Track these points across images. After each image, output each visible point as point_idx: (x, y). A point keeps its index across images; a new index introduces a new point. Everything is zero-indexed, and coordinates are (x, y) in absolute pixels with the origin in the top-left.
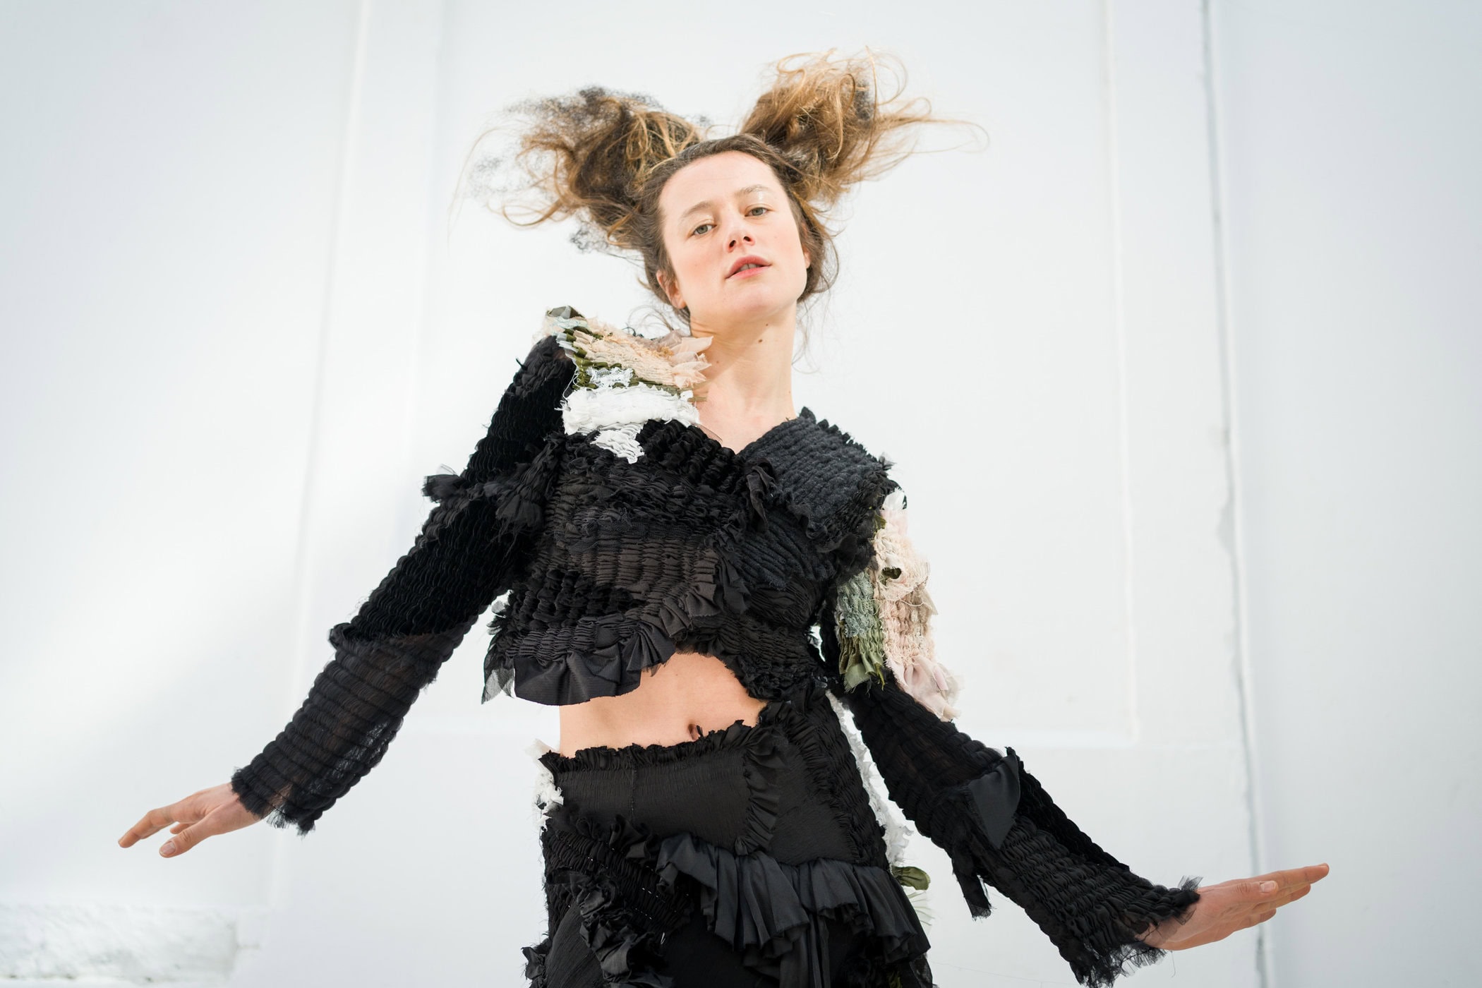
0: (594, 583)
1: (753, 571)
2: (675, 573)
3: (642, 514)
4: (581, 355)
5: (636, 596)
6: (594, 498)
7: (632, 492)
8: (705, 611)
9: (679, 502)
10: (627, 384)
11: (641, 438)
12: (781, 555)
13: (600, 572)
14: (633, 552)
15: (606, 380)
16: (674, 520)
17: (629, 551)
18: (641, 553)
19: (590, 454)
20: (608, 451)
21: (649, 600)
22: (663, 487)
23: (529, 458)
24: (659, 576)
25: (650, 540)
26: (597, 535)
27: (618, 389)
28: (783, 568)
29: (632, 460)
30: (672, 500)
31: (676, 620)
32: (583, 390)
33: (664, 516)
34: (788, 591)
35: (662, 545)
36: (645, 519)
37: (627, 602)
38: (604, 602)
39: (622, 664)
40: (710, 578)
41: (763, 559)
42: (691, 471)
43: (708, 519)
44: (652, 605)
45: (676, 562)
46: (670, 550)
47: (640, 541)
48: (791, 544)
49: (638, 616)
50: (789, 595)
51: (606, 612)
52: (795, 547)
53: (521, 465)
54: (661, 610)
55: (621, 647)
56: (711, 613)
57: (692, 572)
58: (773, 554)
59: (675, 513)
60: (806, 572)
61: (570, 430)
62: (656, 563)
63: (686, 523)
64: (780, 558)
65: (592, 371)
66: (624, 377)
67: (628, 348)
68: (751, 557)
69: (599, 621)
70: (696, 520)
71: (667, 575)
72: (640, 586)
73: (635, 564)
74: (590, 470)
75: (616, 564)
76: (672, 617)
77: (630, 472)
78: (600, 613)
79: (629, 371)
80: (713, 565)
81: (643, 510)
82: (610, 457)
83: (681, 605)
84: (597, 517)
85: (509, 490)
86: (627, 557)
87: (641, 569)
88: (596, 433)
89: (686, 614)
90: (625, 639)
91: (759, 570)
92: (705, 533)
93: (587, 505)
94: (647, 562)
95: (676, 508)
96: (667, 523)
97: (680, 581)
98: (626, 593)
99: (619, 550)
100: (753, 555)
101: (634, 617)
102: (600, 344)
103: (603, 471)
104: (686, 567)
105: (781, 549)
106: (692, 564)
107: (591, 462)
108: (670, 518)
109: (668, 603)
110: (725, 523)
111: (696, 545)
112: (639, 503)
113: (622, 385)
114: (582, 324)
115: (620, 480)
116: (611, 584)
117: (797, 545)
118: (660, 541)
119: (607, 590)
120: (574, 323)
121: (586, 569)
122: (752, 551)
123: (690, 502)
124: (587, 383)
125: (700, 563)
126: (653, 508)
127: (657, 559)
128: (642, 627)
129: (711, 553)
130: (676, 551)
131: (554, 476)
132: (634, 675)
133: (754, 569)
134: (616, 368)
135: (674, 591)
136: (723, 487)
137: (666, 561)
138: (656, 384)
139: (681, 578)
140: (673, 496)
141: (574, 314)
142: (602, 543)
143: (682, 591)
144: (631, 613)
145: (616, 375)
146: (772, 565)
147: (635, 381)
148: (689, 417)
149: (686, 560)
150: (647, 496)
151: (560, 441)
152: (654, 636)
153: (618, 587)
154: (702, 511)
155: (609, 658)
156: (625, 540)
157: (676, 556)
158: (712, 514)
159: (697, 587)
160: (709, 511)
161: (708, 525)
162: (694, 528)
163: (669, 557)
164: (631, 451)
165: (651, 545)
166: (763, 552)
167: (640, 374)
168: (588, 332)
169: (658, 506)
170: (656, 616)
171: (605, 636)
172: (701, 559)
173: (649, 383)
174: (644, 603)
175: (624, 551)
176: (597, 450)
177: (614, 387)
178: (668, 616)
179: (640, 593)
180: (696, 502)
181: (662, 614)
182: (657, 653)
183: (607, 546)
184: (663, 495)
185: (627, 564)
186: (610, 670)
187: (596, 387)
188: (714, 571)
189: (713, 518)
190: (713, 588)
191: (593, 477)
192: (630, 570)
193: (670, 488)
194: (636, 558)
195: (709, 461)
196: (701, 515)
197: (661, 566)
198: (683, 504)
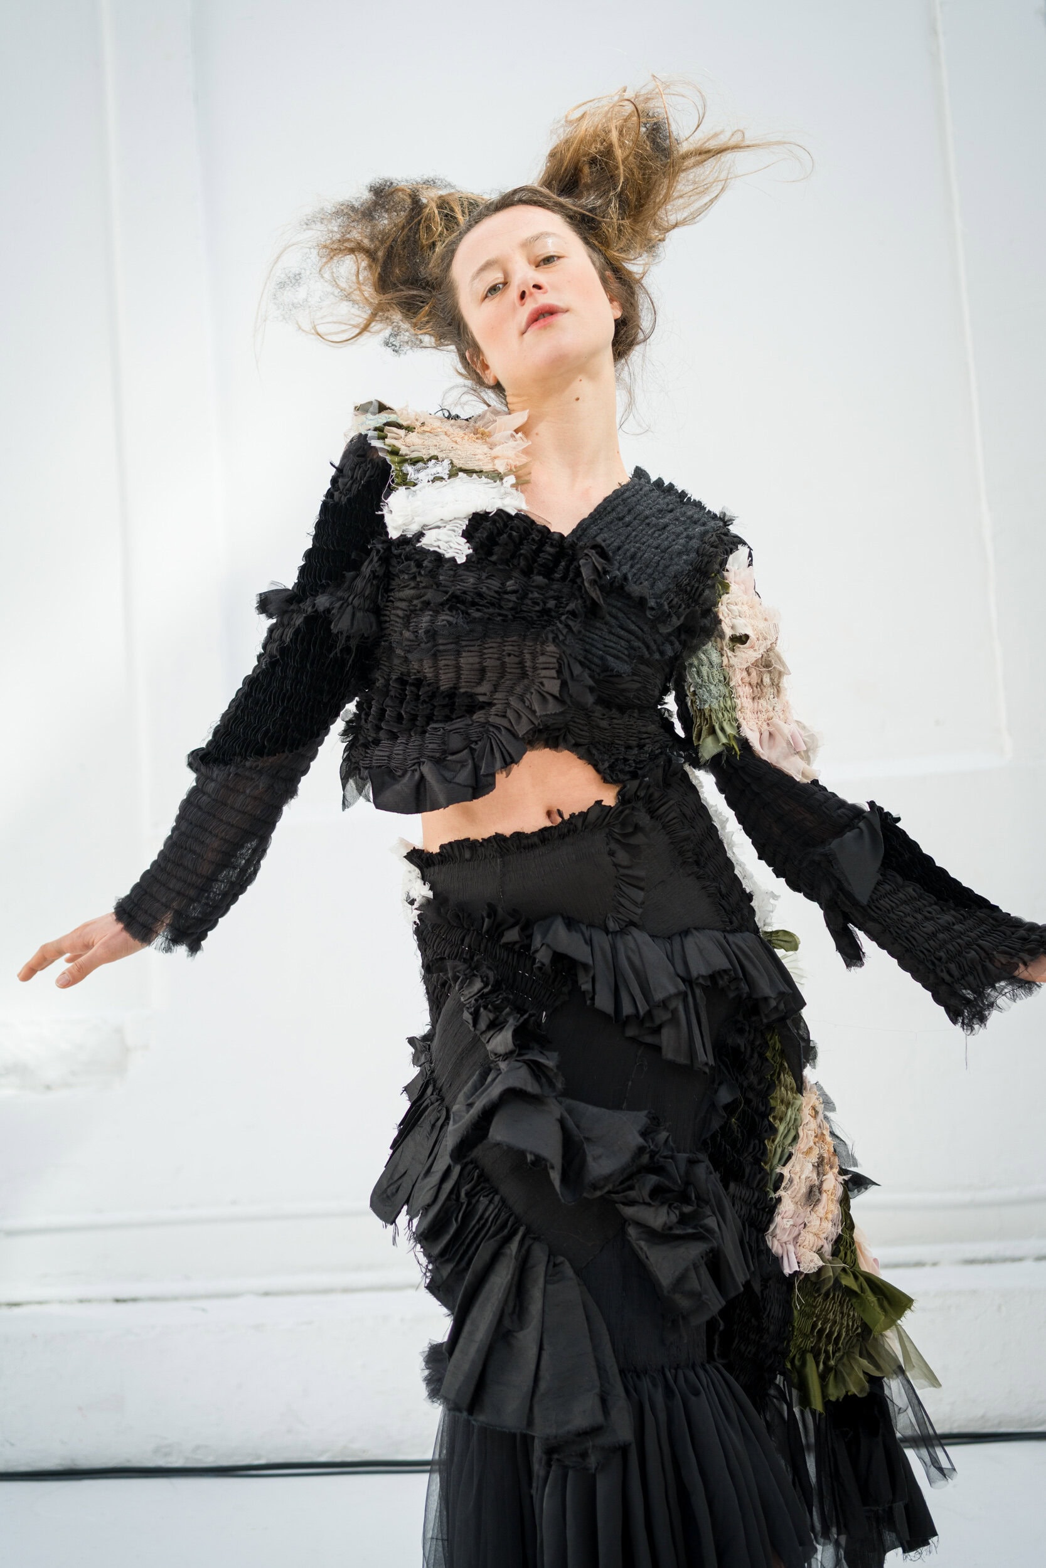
0: (438, 688)
1: (596, 660)
2: (518, 671)
3: (478, 615)
4: (394, 450)
5: (481, 699)
6: (427, 604)
7: (465, 593)
8: (553, 707)
9: (513, 598)
10: (446, 477)
11: (467, 535)
12: (623, 639)
13: (443, 677)
14: (472, 654)
15: (423, 476)
16: (510, 617)
17: (469, 654)
18: (481, 655)
19: (417, 557)
20: (435, 552)
21: (495, 701)
22: (495, 584)
23: (356, 567)
24: (502, 674)
25: (489, 640)
26: (435, 640)
27: (438, 483)
28: (626, 652)
29: (461, 560)
30: (506, 596)
31: (525, 719)
32: (402, 490)
33: (500, 615)
34: (634, 674)
35: (502, 643)
36: (481, 619)
37: (472, 706)
38: (452, 707)
39: (476, 768)
40: (553, 673)
41: (605, 646)
42: (523, 563)
43: (545, 612)
44: (497, 706)
45: (517, 660)
46: (510, 648)
47: (479, 643)
48: (633, 627)
49: (486, 718)
50: (635, 678)
51: (454, 716)
52: (637, 629)
53: (350, 574)
54: (508, 711)
55: (472, 751)
56: (558, 709)
57: (535, 668)
58: (615, 639)
59: (512, 609)
60: (651, 653)
61: (394, 534)
62: (498, 663)
63: (524, 618)
64: (623, 643)
65: (409, 469)
66: (443, 469)
67: (444, 437)
68: (593, 646)
69: (448, 727)
70: (533, 615)
71: (510, 673)
72: (485, 688)
73: (477, 666)
74: (420, 573)
75: (458, 668)
76: (519, 716)
77: (460, 571)
78: (448, 719)
79: (446, 462)
80: (555, 660)
81: (478, 610)
82: (438, 557)
83: (527, 703)
84: (432, 622)
85: (341, 602)
86: (468, 660)
87: (483, 671)
88: (421, 534)
89: (534, 712)
90: (476, 742)
91: (602, 658)
92: (544, 627)
93: (421, 610)
94: (488, 663)
95: (511, 605)
96: (503, 621)
97: (523, 678)
98: (471, 696)
99: (458, 654)
100: (595, 643)
101: (482, 720)
102: (413, 437)
103: (433, 574)
104: (528, 664)
105: (622, 633)
106: (534, 659)
107: (419, 565)
108: (506, 616)
109: (514, 702)
110: (563, 614)
111: (535, 640)
112: (473, 604)
113: (442, 479)
114: (392, 418)
115: (452, 581)
116: (456, 688)
117: (638, 626)
118: (499, 640)
119: (452, 694)
120: (383, 418)
121: (428, 675)
122: (593, 639)
123: (524, 596)
124: (405, 482)
125: (542, 659)
126: (488, 608)
127: (498, 659)
128: (491, 729)
129: (551, 648)
130: (516, 648)
131: (384, 582)
132: (489, 779)
133: (597, 657)
134: (433, 461)
135: (519, 690)
136: (557, 576)
137: (507, 659)
138: (476, 472)
139: (524, 675)
140: (506, 593)
141: (382, 408)
142: (441, 648)
143: (527, 689)
144: (479, 716)
145: (434, 469)
146: (615, 652)
147: (454, 472)
148: (514, 503)
149: (528, 656)
150: (480, 595)
151: (385, 546)
152: (504, 737)
153: (462, 690)
154: (538, 604)
155: (463, 764)
156: (464, 643)
157: (516, 653)
158: (548, 605)
159: (542, 683)
160: (545, 603)
161: (546, 618)
162: (531, 623)
163: (509, 655)
164: (459, 550)
165: (491, 645)
166: (605, 639)
167: (459, 463)
168: (399, 426)
169: (493, 604)
170: (504, 716)
171: (455, 742)
172: (543, 654)
173: (469, 472)
174: (490, 704)
175: (464, 654)
176: (425, 552)
177: (433, 481)
178: (516, 715)
179: (485, 694)
180: (530, 596)
181: (510, 714)
182: (509, 754)
183: (445, 651)
184: (496, 592)
185: (468, 666)
186: (464, 776)
187: (415, 485)
188: (556, 665)
189: (550, 610)
190: (558, 682)
191: (424, 581)
192: (472, 672)
193: (503, 584)
194: (477, 660)
195: (540, 550)
196: (537, 608)
197: (503, 664)
198: (518, 599)
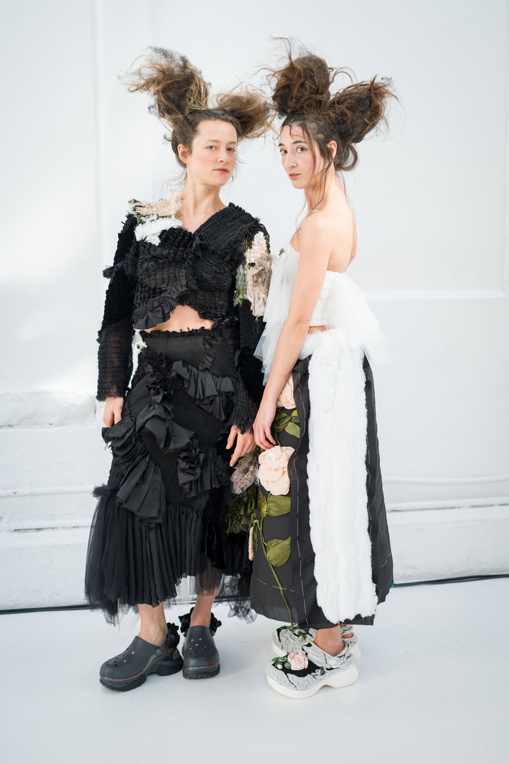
0: (151, 287)
1: (199, 274)
2: (174, 278)
3: (161, 262)
4: (138, 214)
5: (163, 289)
6: (146, 259)
7: (157, 255)
8: (184, 289)
9: (172, 255)
10: (156, 219)
11: (160, 237)
12: (209, 266)
13: (152, 283)
14: (160, 274)
15: (147, 220)
16: (171, 261)
17: (159, 274)
18: (162, 274)
19: (145, 245)
20: (150, 243)
21: (168, 289)
22: (167, 251)
23: (128, 252)
24: (169, 281)
25: (165, 269)
26: (148, 271)
27: (153, 222)
28: (210, 271)
29: (157, 244)
30: (170, 255)
31: (176, 294)
32: (140, 224)
33: (168, 261)
34: (213, 278)
35: (169, 270)
36: (162, 263)
37: (161, 292)
38: (155, 293)
39: (164, 312)
40: (184, 278)
41: (203, 269)
42: (176, 243)
43: (183, 258)
44: (168, 291)
45: (174, 275)
46: (171, 271)
47: (161, 270)
48: (213, 262)
49: (165, 295)
51: (156, 296)
52: (214, 262)
53: (127, 254)
55: (162, 306)
56: (186, 289)
57: (179, 277)
58: (206, 266)
59: (172, 259)
60: (220, 270)
61: (138, 239)
62: (168, 276)
63: (176, 261)
64: (209, 268)
65: (142, 218)
66: (155, 217)
67: (155, 208)
69: (154, 299)
70: (179, 260)
71: (172, 279)
72: (165, 285)
73: (161, 278)
74: (145, 250)
75: (156, 280)
77: (156, 248)
78: (154, 297)
79: (156, 215)
80: (185, 274)
81: (161, 260)
82: (150, 244)
83: (176, 288)
84: (148, 265)
85: (126, 264)
86: (159, 276)
87: (163, 279)
88: (146, 237)
89: (179, 291)
90: (162, 303)
91: (201, 273)
92: (182, 264)
93: (145, 262)
94: (165, 277)
95: (172, 257)
96: (169, 263)
98: (160, 288)
99: (155, 275)
100: (199, 268)
102: (144, 209)
103: (148, 250)
104: (177, 276)
105: (209, 264)
106: (179, 274)
107: (145, 248)
109: (173, 289)
110: (188, 259)
111: (180, 268)
112: (160, 258)
113: (154, 220)
114: (137, 204)
115: (154, 252)
116: (156, 287)
117: (214, 261)
119: (155, 289)
120: (135, 205)
121: (148, 283)
123: (176, 255)
124: (142, 223)
125: (181, 274)
126: (164, 259)
127: (168, 275)
128: (167, 298)
129: (184, 271)
130: (173, 271)
131: (137, 255)
132: (168, 315)
134: (152, 215)
135: (175, 285)
136: (188, 246)
137: (171, 275)
138: (165, 217)
139: (176, 280)
140: (171, 254)
141: (135, 201)
142: (150, 273)
143: (177, 284)
144: (163, 295)
145: (152, 218)
146: (206, 271)
147: (158, 217)
149: (177, 273)
150: (162, 255)
151: (137, 244)
152: (170, 301)
153: (158, 287)
154: (181, 256)
155: (159, 311)
156: (157, 271)
157: (174, 273)
158: (184, 256)
159: (181, 282)
160: (183, 256)
161: (183, 260)
162: (178, 262)
163: (171, 273)
164: (156, 241)
165: (165, 271)
166: (203, 266)
167: (160, 215)
168: (141, 207)
169: (166, 258)
170: (170, 294)
171: (156, 304)
172: (182, 272)
173: (163, 217)
174: (166, 291)
175: (157, 275)
176: (146, 243)
177: (151, 221)
178: (173, 293)
179: (164, 287)
180: (178, 254)
181: (172, 293)
182: (172, 306)
183: (152, 274)
184: (167, 254)
185: (159, 279)
186: (159, 315)
187: (145, 223)
188: (185, 276)
189: (185, 258)
190: (186, 281)
191: (146, 252)
192: (160, 281)
193: (170, 251)
194: (161, 276)
195: (183, 238)
196: (180, 258)
197: (169, 277)
198: (174, 255)
